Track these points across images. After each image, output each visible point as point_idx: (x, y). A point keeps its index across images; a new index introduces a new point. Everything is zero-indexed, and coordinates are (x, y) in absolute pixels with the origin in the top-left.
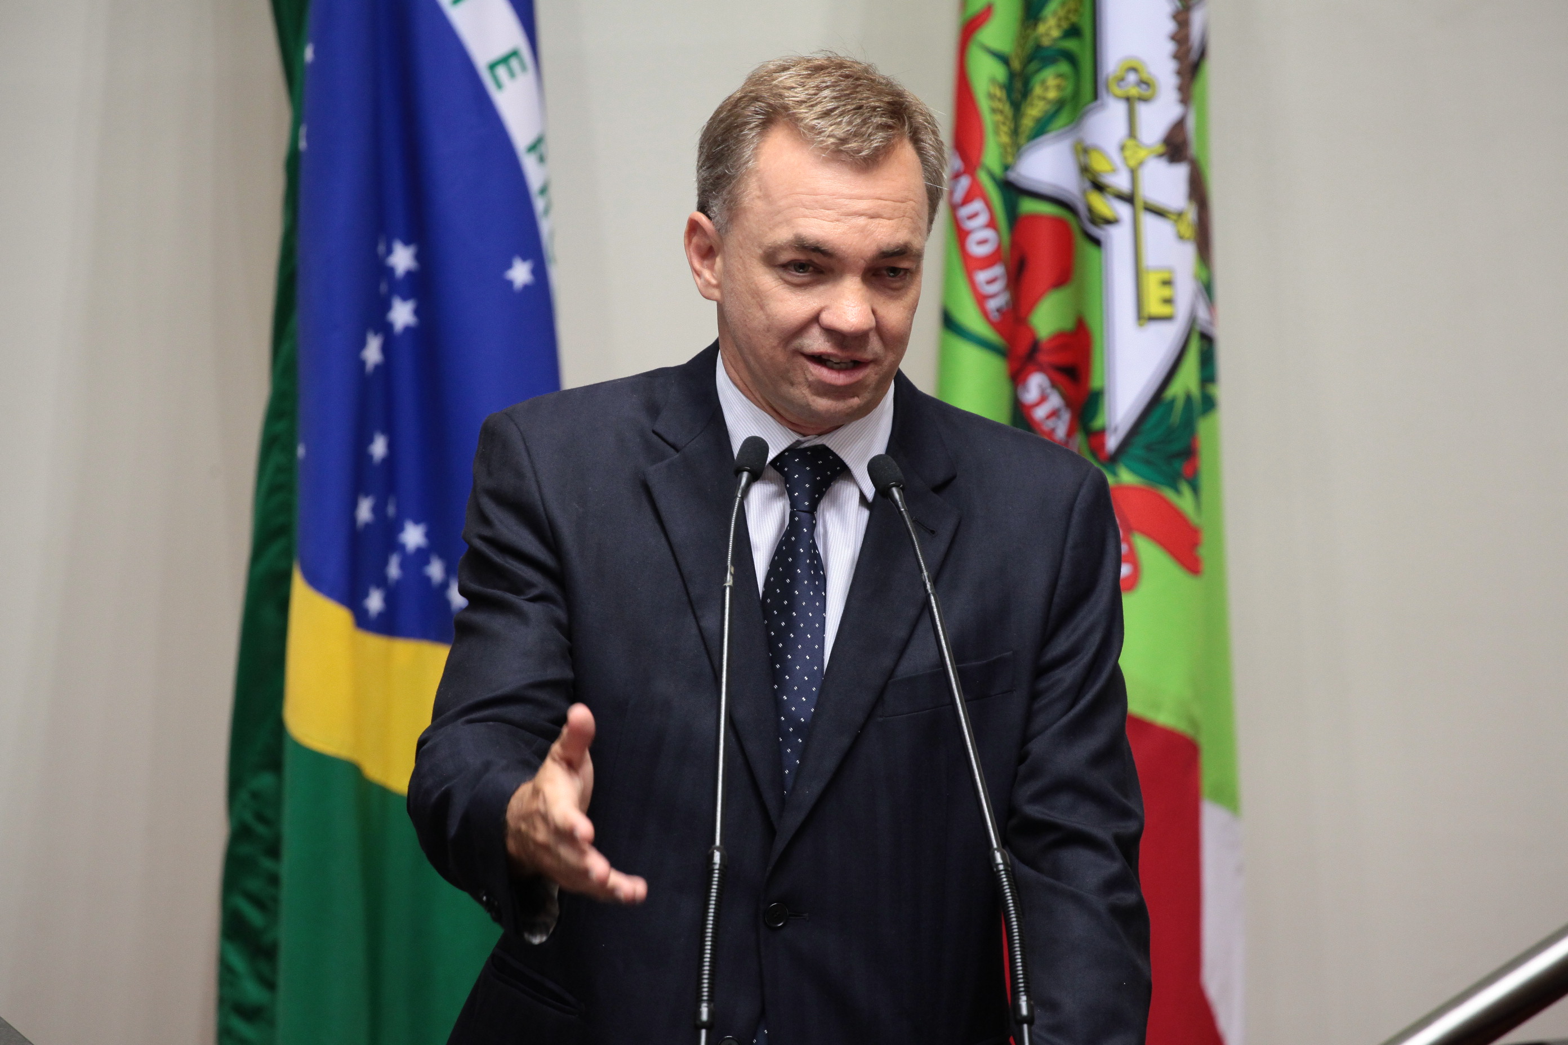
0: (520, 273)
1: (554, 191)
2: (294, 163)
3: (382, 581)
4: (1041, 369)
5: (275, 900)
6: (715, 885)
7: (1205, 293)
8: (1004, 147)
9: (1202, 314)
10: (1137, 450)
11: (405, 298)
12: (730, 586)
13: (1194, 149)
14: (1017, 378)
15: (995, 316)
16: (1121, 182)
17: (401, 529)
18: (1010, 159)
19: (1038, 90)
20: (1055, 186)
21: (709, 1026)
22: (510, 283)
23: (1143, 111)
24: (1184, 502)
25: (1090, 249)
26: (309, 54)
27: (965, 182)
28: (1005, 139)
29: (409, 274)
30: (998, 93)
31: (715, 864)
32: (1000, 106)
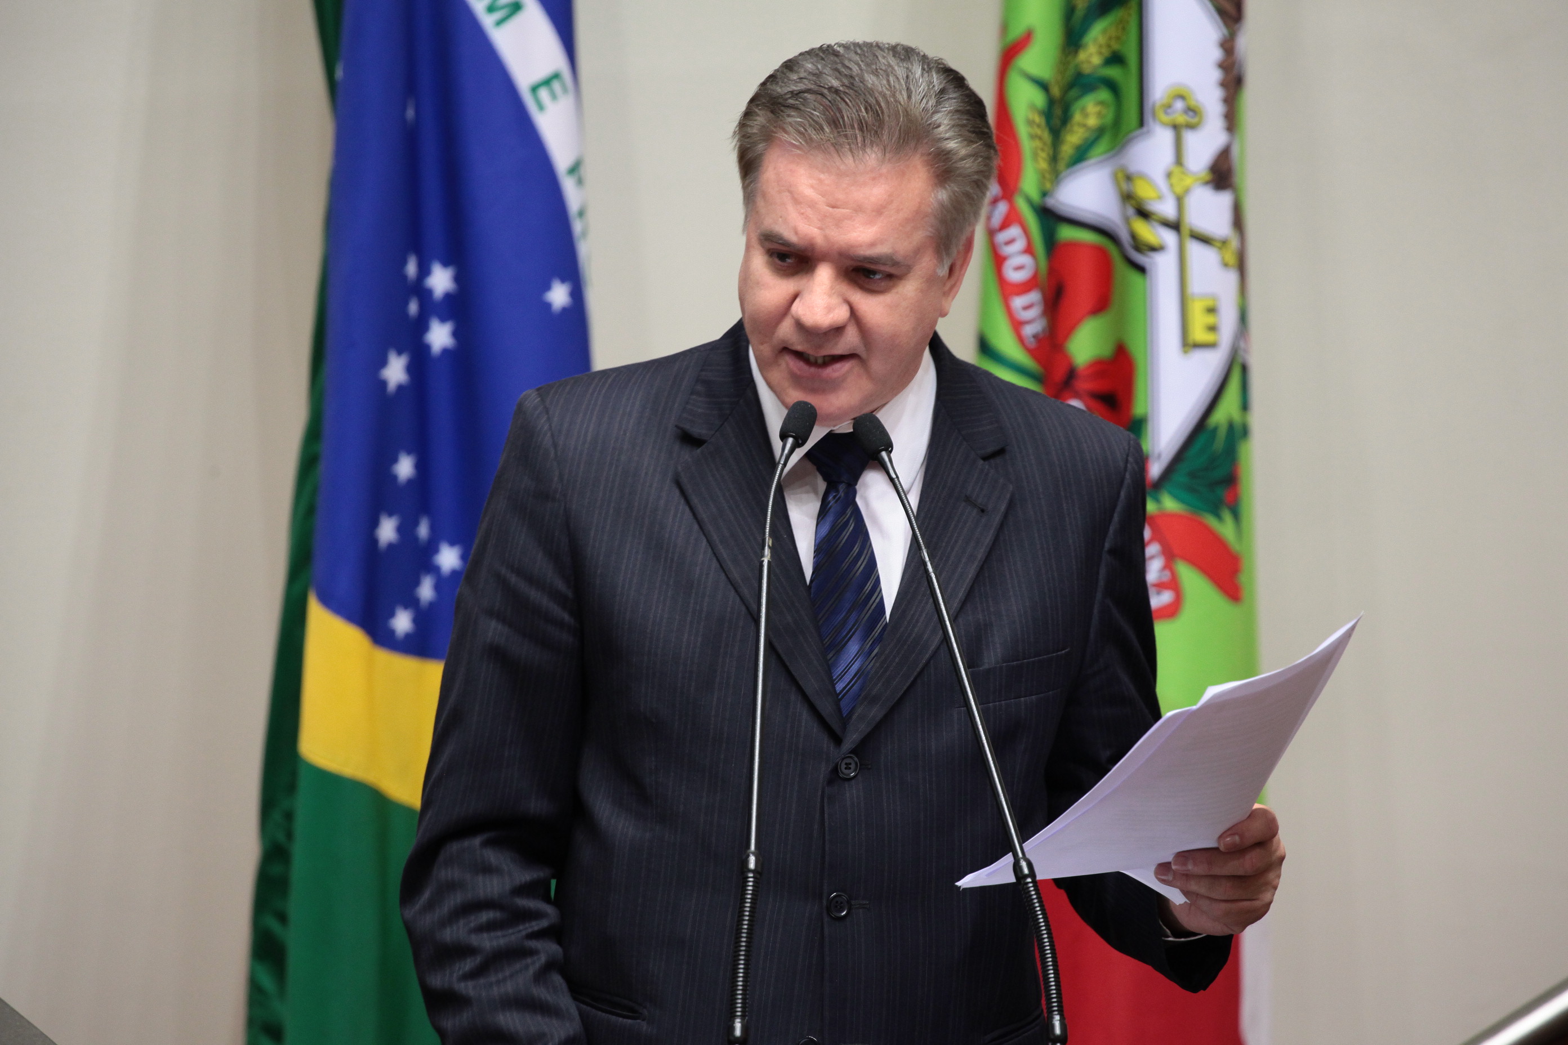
0: (559, 296)
1: (591, 215)
3: (411, 602)
4: (1079, 394)
8: (1042, 176)
10: (1180, 477)
11: (443, 320)
13: (1237, 178)
15: (1032, 343)
16: (1167, 209)
17: (435, 551)
18: (1048, 186)
19: (1077, 117)
20: (1096, 213)
22: (548, 306)
23: (1191, 138)
24: (1226, 529)
25: (1134, 277)
27: (1002, 208)
28: (1044, 165)
29: (448, 296)
30: (1037, 119)
32: (1039, 132)
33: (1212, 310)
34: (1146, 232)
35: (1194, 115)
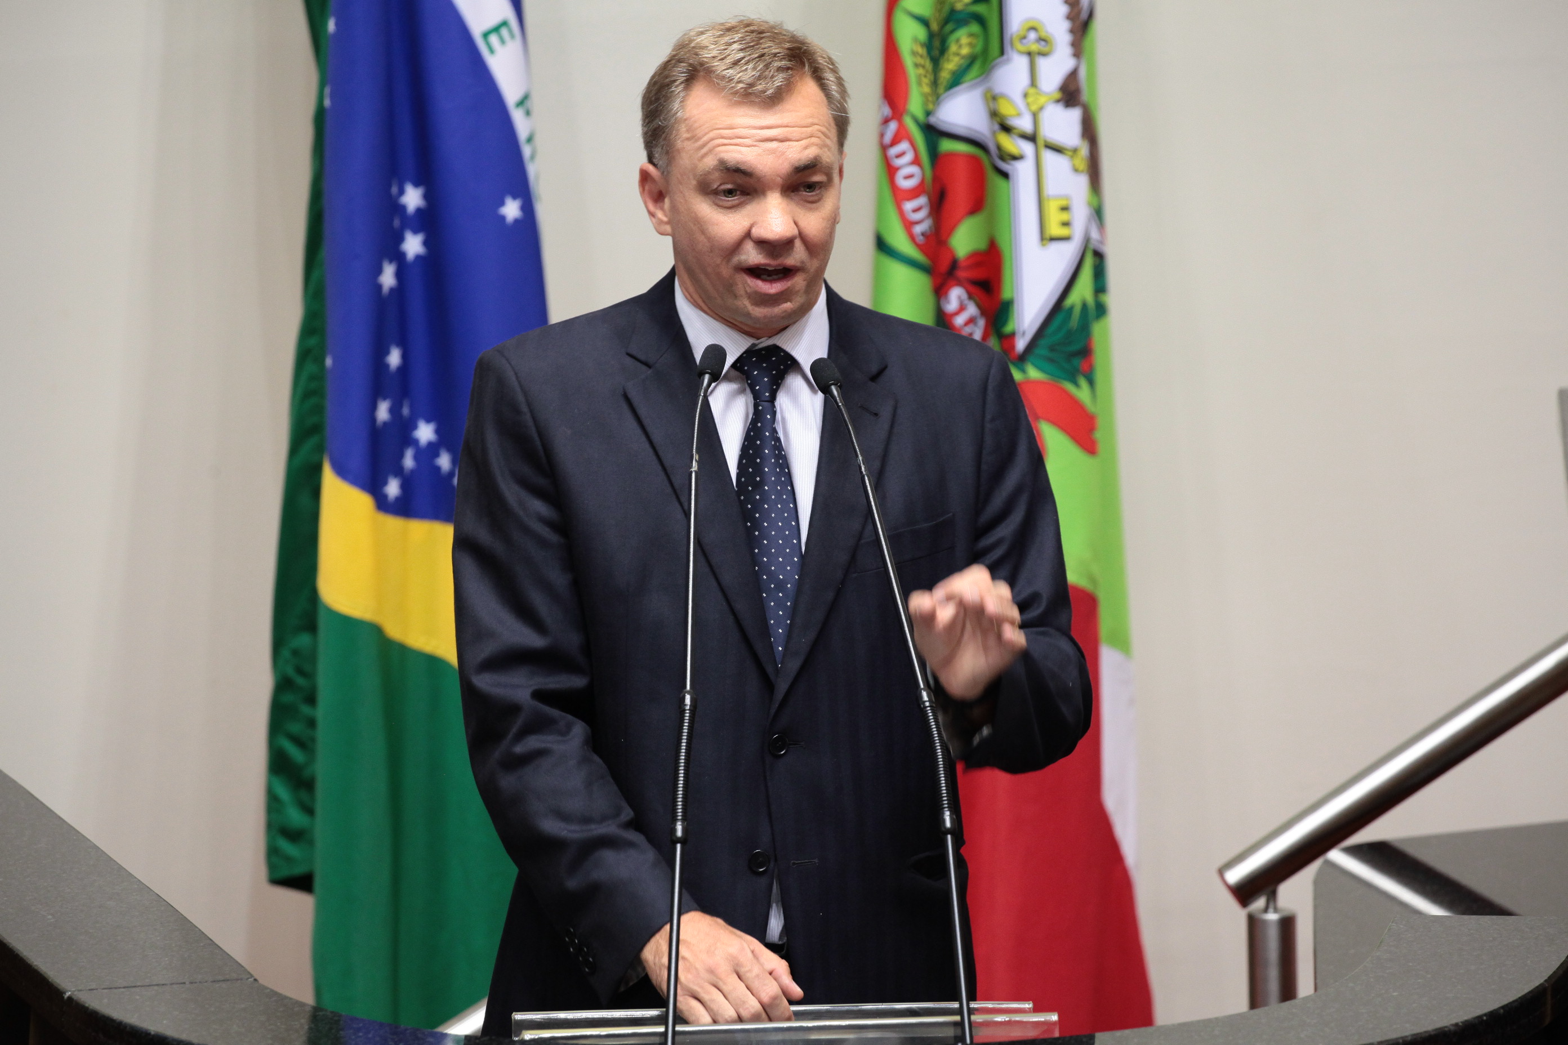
0: (511, 210)
1: (538, 140)
2: (320, 118)
3: (398, 471)
4: (959, 283)
5: (313, 740)
6: (686, 722)
7: (1096, 218)
8: (925, 96)
9: (1095, 235)
10: (1041, 351)
11: (415, 232)
12: (695, 472)
13: (1085, 96)
14: (940, 291)
15: (920, 239)
16: (1025, 124)
17: (415, 427)
18: (931, 107)
19: (953, 48)
20: (970, 129)
21: (683, 841)
22: (503, 218)
23: (1042, 63)
24: (1082, 393)
25: (1000, 181)
26: (331, 26)
27: (893, 126)
28: (927, 89)
29: (419, 211)
30: (920, 50)
31: (686, 705)
32: (920, 60)
33: (1065, 209)
34: (1010, 144)
35: (1045, 45)
